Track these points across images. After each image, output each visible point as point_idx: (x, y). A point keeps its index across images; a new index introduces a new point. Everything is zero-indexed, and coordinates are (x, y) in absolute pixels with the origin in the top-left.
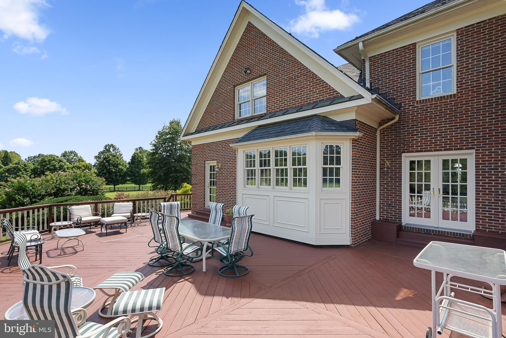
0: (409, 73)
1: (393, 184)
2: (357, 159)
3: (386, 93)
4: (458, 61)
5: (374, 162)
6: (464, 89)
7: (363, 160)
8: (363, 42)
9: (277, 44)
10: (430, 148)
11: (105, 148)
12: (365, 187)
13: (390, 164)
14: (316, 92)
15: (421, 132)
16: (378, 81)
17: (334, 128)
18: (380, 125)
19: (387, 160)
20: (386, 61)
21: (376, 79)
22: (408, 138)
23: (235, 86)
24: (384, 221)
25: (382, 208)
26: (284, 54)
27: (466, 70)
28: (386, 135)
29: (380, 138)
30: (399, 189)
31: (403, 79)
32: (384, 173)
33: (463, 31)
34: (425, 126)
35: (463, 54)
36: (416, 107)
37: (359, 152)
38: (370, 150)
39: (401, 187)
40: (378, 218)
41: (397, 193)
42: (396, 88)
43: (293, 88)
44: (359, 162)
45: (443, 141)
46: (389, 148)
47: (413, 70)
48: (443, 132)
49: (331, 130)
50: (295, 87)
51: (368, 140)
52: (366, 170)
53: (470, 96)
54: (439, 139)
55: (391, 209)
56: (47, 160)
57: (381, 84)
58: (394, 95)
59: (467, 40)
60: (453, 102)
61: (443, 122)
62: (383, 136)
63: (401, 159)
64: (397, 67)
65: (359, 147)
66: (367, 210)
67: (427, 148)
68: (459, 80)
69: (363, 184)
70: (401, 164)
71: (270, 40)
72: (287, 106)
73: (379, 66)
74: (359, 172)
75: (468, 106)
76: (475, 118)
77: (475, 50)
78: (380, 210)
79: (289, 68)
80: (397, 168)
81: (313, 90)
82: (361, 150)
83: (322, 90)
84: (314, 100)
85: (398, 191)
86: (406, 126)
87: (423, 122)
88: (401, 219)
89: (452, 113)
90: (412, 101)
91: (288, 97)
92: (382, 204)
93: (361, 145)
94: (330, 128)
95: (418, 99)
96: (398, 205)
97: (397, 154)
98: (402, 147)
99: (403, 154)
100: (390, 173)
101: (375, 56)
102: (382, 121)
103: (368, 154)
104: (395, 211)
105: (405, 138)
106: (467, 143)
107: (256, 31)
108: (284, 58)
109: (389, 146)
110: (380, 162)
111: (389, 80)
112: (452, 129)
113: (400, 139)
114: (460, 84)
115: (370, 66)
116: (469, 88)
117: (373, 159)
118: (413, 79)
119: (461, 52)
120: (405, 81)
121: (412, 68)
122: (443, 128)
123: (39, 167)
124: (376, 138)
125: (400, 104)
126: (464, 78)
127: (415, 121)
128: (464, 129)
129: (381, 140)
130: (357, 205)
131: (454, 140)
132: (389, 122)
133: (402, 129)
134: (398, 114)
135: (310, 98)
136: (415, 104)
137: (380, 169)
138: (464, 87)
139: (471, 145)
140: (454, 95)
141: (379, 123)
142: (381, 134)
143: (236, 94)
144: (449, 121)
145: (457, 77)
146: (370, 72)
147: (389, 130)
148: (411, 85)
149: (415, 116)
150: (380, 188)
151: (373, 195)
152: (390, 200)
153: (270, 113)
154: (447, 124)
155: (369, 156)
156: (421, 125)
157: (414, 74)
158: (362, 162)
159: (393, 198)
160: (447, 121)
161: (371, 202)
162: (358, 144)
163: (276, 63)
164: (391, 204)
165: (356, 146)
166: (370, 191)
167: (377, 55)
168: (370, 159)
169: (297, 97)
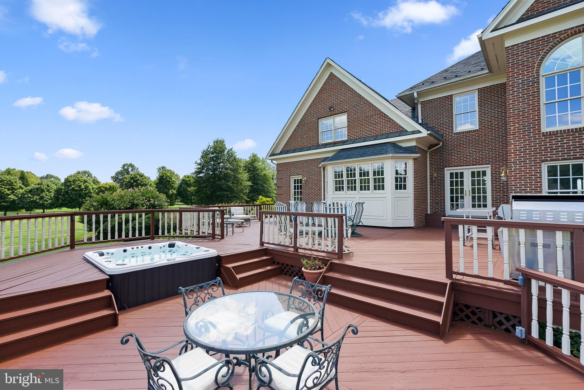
0: (448, 114)
1: (439, 189)
2: (417, 172)
3: (433, 127)
4: (479, 109)
5: (426, 174)
6: (483, 126)
7: (420, 172)
8: (417, 92)
9: (356, 91)
10: (463, 164)
11: (123, 167)
12: (421, 190)
13: (437, 175)
14: (387, 127)
15: (457, 153)
16: (427, 118)
17: (402, 151)
18: (429, 148)
19: (435, 172)
20: (432, 105)
21: (426, 117)
22: (448, 157)
23: (319, 119)
24: (433, 214)
25: (431, 205)
26: (362, 98)
27: (484, 114)
28: (434, 156)
29: (430, 157)
30: (443, 192)
31: (444, 118)
32: (433, 181)
33: (482, 90)
34: (460, 150)
35: (482, 105)
36: (453, 137)
37: (418, 167)
38: (424, 165)
39: (444, 190)
40: (429, 212)
41: (442, 195)
42: (440, 124)
43: (369, 123)
44: (418, 173)
45: (471, 159)
46: (436, 164)
47: (451, 112)
48: (471, 154)
49: (401, 153)
50: (371, 122)
51: (422, 159)
52: (422, 179)
53: (487, 131)
54: (468, 158)
55: (438, 205)
56: (71, 180)
57: (429, 121)
58: (439, 128)
59: (484, 96)
60: (477, 135)
61: (471, 147)
62: (432, 156)
63: (444, 171)
64: (440, 110)
65: (418, 164)
66: (423, 206)
67: (461, 164)
68: (480, 121)
69: (420, 188)
70: (444, 175)
71: (349, 88)
72: (365, 135)
73: (427, 108)
74: (418, 180)
75: (486, 137)
76: (490, 145)
77: (489, 103)
78: (430, 207)
79: (366, 109)
80: (442, 178)
81: (385, 126)
82: (419, 165)
83: (391, 126)
84: (385, 132)
85: (443, 193)
86: (447, 150)
87: (458, 147)
88: (445, 212)
89: (476, 142)
90: (450, 133)
91: (366, 129)
92: (432, 202)
93: (419, 162)
94: (400, 151)
95: (454, 132)
96: (443, 203)
97: (442, 168)
98: (444, 164)
99: (445, 169)
100: (436, 181)
101: (425, 101)
102: (431, 145)
103: (422, 168)
104: (441, 207)
105: (447, 158)
106: (486, 160)
107: (337, 80)
108: (362, 101)
109: (436, 163)
110: (430, 174)
111: (435, 118)
112: (477, 151)
113: (444, 158)
114: (481, 123)
115: (421, 108)
116: (486, 126)
117: (425, 172)
118: (451, 119)
119: (481, 103)
120: (445, 120)
121: (450, 111)
122: (471, 151)
123: (63, 187)
124: (427, 157)
125: (443, 134)
126: (483, 120)
127: (453, 146)
128: (484, 151)
129: (430, 159)
130: (417, 201)
131: (478, 158)
132: (435, 146)
133: (445, 151)
134: (441, 141)
135: (383, 131)
136: (453, 135)
137: (430, 178)
138: (483, 125)
139: (488, 162)
140: (477, 130)
141: (429, 147)
142: (430, 155)
143: (319, 124)
144: (475, 147)
145: (479, 119)
146: (422, 112)
147: (435, 152)
148: (450, 122)
149: (453, 143)
150: (430, 192)
151: (426, 196)
152: (437, 199)
153: (350, 140)
154: (474, 148)
155: (423, 170)
156: (456, 149)
157: (452, 115)
158: (419, 174)
159: (440, 198)
160: (473, 147)
161: (425, 201)
162: (417, 162)
163: (355, 104)
164: (437, 202)
165: (416, 163)
166: (424, 193)
167: (426, 101)
168: (424, 172)
169: (372, 130)
